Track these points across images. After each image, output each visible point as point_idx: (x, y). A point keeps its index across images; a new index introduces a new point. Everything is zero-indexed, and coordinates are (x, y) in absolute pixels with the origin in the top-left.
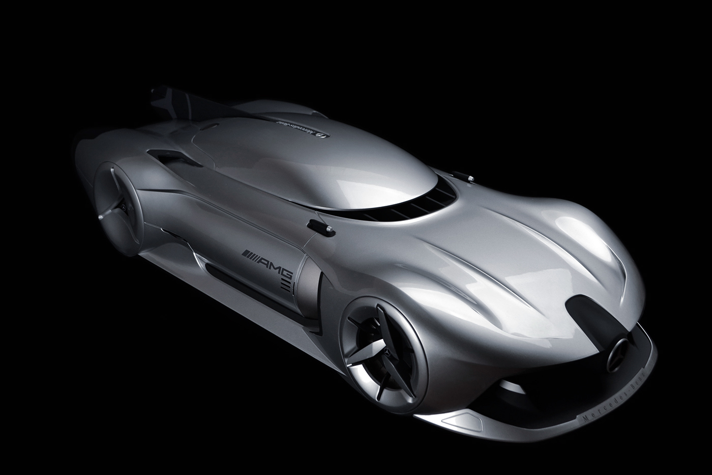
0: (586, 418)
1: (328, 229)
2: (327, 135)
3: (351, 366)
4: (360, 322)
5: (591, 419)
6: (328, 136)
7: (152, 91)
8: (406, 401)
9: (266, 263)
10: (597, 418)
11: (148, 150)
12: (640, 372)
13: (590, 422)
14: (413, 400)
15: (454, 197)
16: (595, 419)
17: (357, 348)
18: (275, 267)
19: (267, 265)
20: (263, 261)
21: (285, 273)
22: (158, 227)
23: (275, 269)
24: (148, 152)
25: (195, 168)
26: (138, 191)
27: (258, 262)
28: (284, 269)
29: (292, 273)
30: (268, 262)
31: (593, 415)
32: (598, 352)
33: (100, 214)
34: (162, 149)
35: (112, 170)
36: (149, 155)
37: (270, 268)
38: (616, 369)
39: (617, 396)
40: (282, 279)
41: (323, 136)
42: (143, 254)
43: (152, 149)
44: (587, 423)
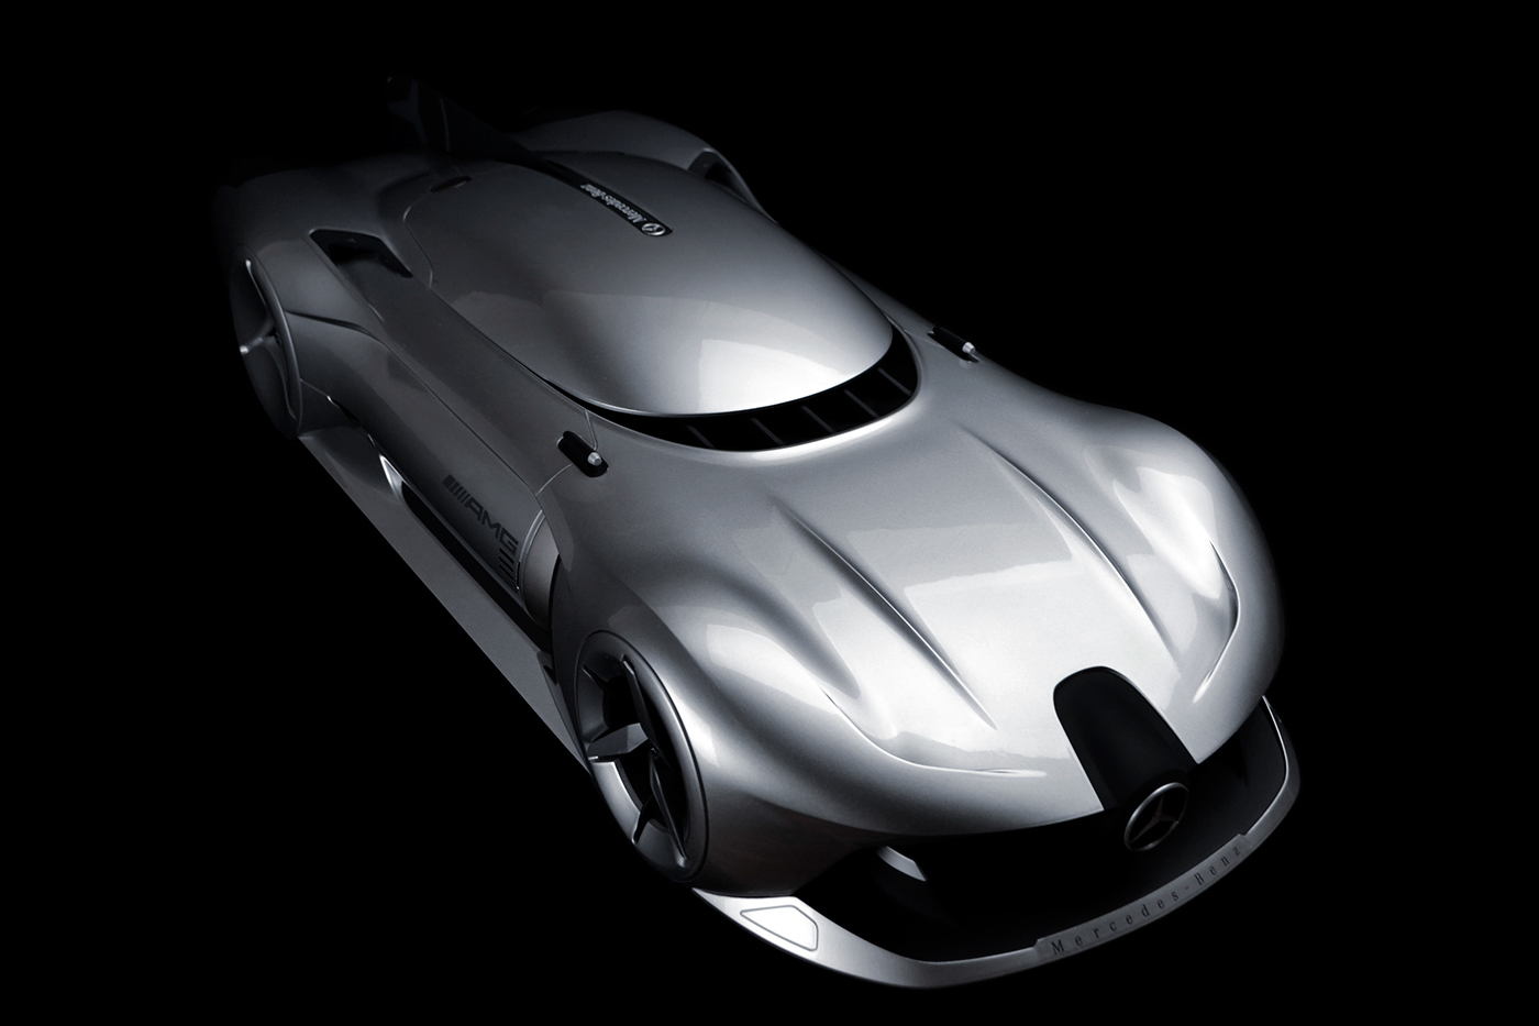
0: (1058, 946)
1: (594, 458)
2: (667, 228)
3: (597, 761)
4: (607, 680)
5: (1071, 948)
6: (668, 231)
7: (389, 80)
8: (674, 860)
9: (478, 509)
10: (1085, 949)
11: (312, 231)
12: (1230, 844)
13: (1066, 955)
14: (686, 862)
15: (907, 391)
16: (1080, 950)
17: (606, 728)
18: (492, 523)
19: (479, 514)
20: (473, 504)
21: (506, 538)
22: (322, 393)
23: (492, 526)
24: (312, 235)
25: (399, 278)
26: (289, 315)
27: (466, 505)
28: (505, 531)
29: (517, 543)
30: (481, 508)
31: (1078, 940)
32: (1102, 809)
33: (244, 344)
34: (343, 229)
35: (248, 263)
36: (312, 242)
37: (483, 523)
38: (1151, 845)
39: (1151, 898)
40: (501, 551)
41: (659, 230)
42: (306, 439)
43: (323, 228)
44: (1059, 956)
